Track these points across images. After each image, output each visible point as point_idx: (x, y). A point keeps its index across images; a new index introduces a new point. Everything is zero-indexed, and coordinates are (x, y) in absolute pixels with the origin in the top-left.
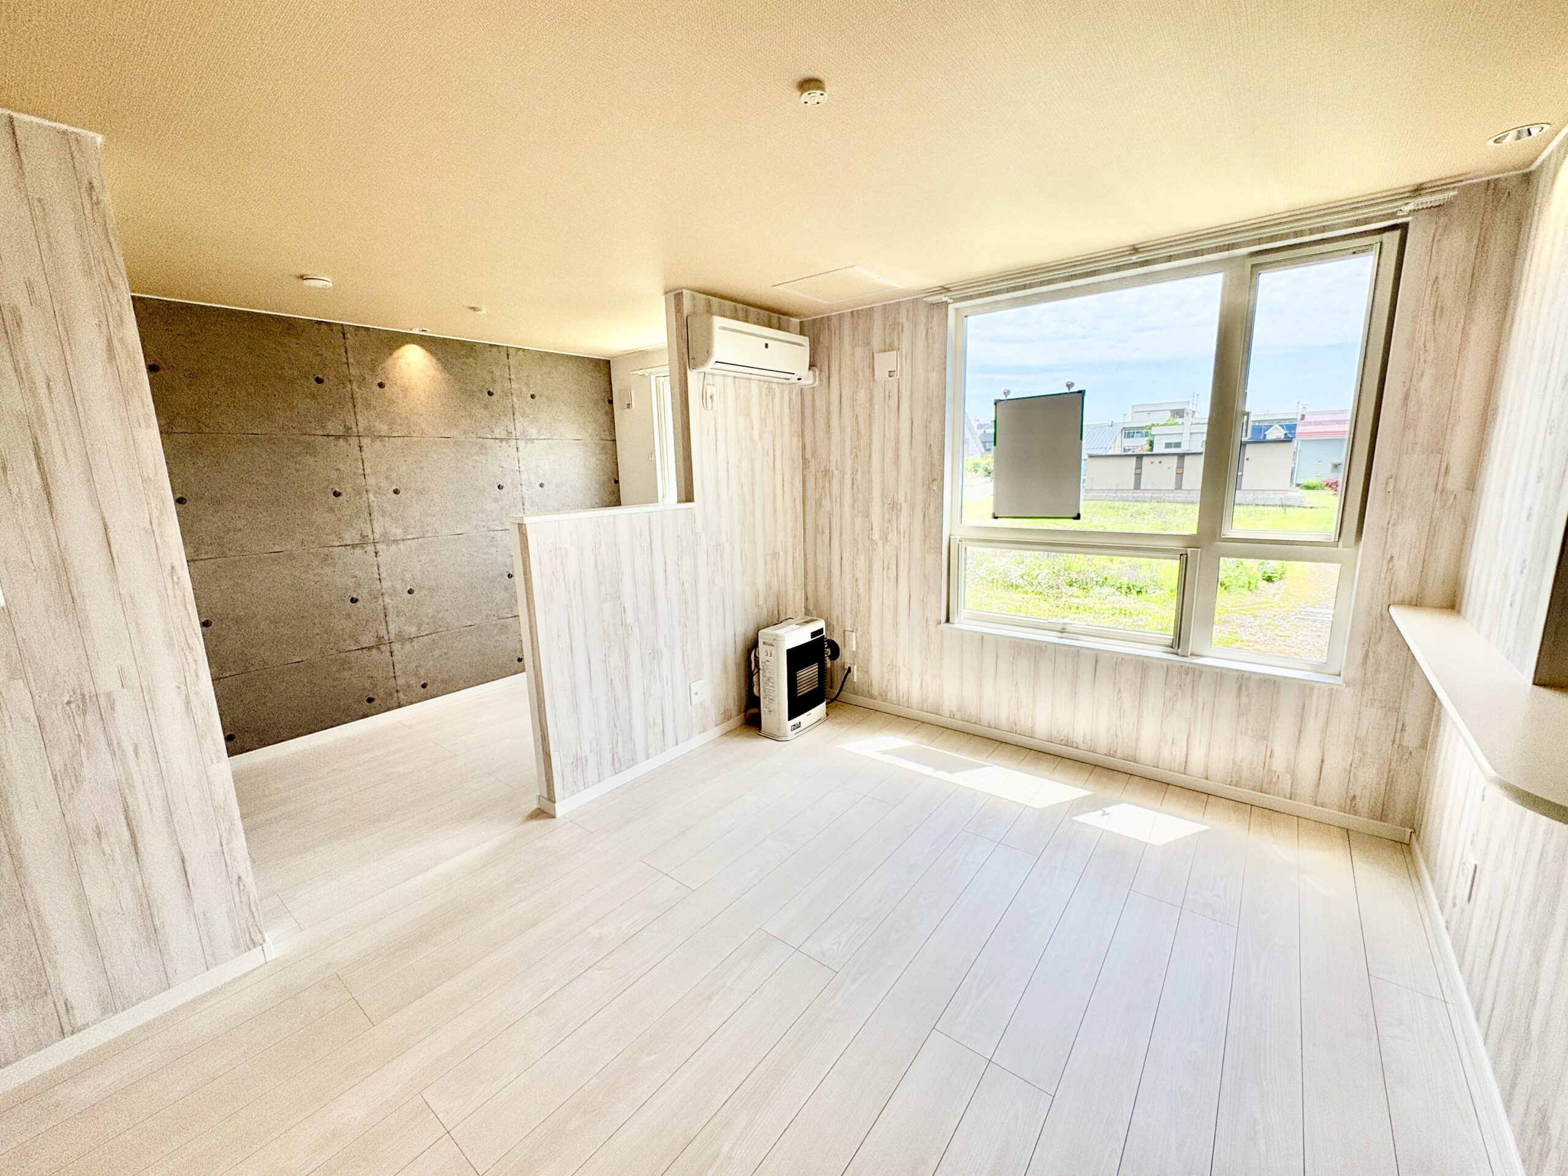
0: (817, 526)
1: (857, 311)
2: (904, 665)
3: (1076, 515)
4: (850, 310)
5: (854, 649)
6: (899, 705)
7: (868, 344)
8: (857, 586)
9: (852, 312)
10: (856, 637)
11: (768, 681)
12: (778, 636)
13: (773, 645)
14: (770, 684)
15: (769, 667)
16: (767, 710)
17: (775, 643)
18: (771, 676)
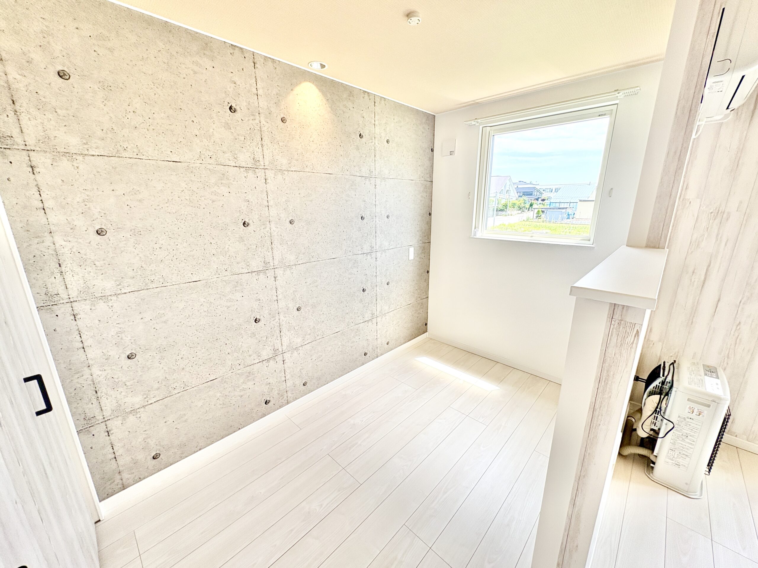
11: (684, 437)
12: (720, 398)
13: (709, 406)
14: (687, 440)
15: (692, 425)
16: (674, 462)
17: (713, 405)
18: (692, 434)
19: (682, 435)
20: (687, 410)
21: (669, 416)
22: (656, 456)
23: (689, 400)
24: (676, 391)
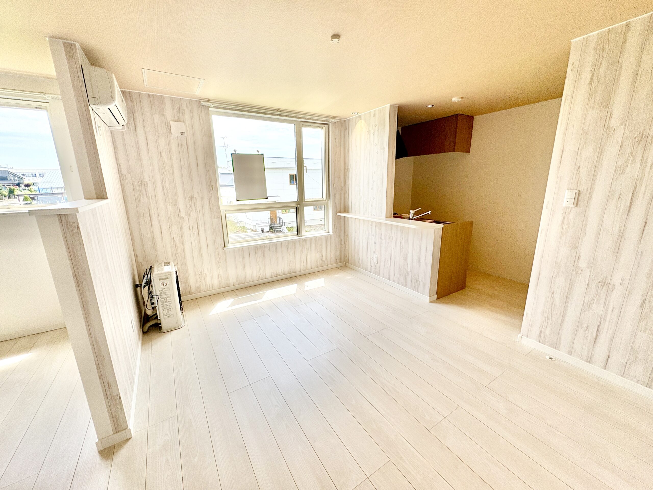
0: (138, 213)
1: (153, 95)
2: (208, 272)
3: (266, 198)
6: (208, 291)
7: (163, 115)
8: (174, 241)
9: (149, 94)
11: (166, 300)
12: (170, 272)
13: (168, 278)
14: (167, 301)
15: (166, 292)
16: (167, 316)
17: (169, 277)
18: (168, 296)
19: (165, 299)
20: (161, 285)
21: (156, 294)
22: (160, 319)
23: (159, 280)
24: (153, 279)
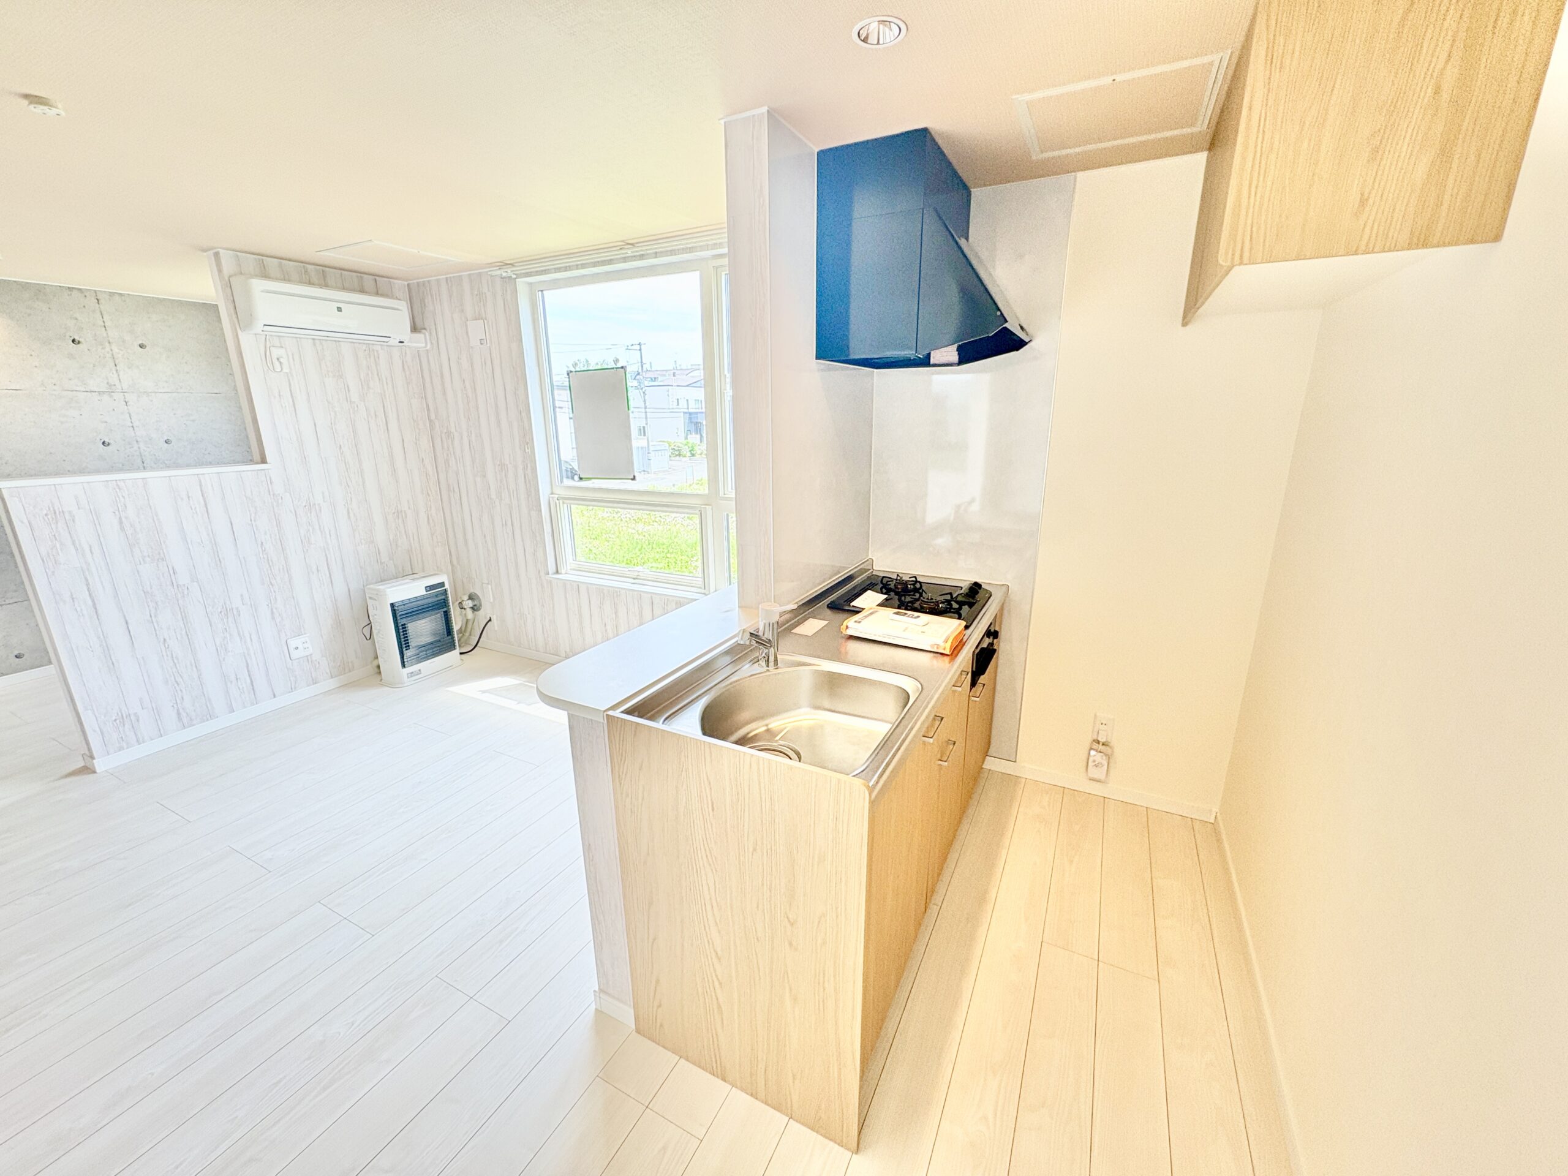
0: (449, 486)
1: (450, 277)
2: (529, 614)
3: (632, 477)
4: (444, 277)
5: (492, 600)
6: (530, 649)
7: (462, 311)
8: (486, 542)
9: (447, 278)
10: (492, 588)
